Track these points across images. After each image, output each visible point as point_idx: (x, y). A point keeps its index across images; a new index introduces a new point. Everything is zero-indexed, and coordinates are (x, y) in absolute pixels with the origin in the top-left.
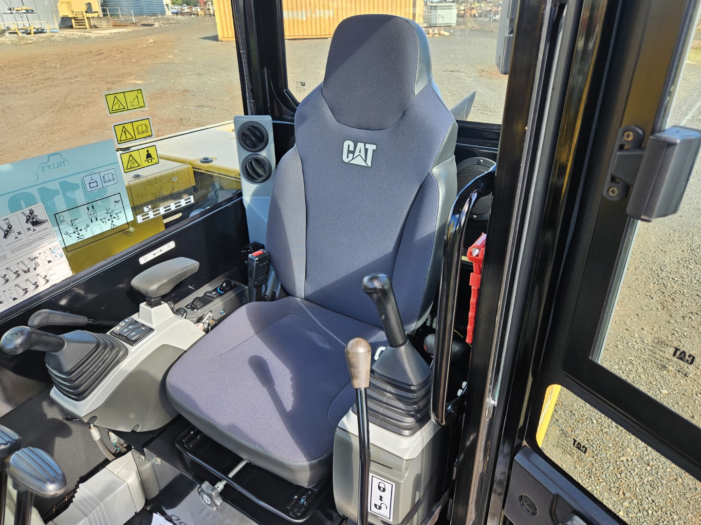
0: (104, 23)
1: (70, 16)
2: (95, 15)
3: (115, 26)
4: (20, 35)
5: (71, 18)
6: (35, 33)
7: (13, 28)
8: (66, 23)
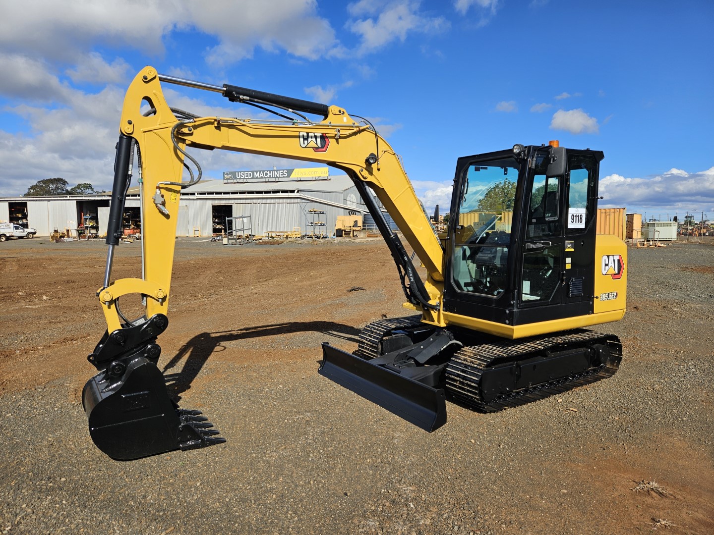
0: (362, 235)
1: (343, 229)
2: (359, 229)
3: (369, 236)
4: (314, 238)
5: (342, 230)
6: (322, 238)
7: (311, 234)
8: (339, 233)
